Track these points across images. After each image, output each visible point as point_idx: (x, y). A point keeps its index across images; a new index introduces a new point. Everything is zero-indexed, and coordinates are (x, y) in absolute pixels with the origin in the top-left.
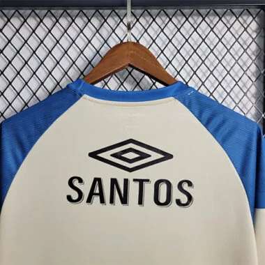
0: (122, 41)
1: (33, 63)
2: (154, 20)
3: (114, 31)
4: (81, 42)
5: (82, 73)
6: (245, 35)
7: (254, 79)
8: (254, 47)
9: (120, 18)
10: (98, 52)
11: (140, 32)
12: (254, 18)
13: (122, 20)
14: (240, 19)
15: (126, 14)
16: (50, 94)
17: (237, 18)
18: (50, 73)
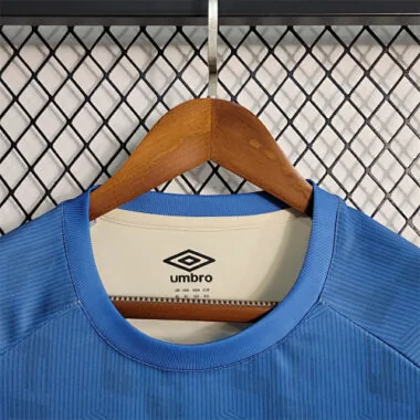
0: (196, 98)
3: (179, 76)
4: (103, 100)
5: (104, 169)
9: (194, 47)
10: (142, 122)
13: (197, 53)
15: (207, 40)
16: (28, 217)
18: (31, 169)
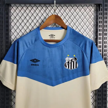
0: (52, 14)
1: (25, 21)
2: (62, 8)
3: (50, 11)
4: (40, 15)
5: (40, 24)
6: (90, 13)
7: (93, 26)
8: (93, 16)
10: (45, 18)
11: (58, 11)
12: (93, 7)
14: (89, 8)
16: (31, 31)
17: (88, 7)
18: (30, 24)
